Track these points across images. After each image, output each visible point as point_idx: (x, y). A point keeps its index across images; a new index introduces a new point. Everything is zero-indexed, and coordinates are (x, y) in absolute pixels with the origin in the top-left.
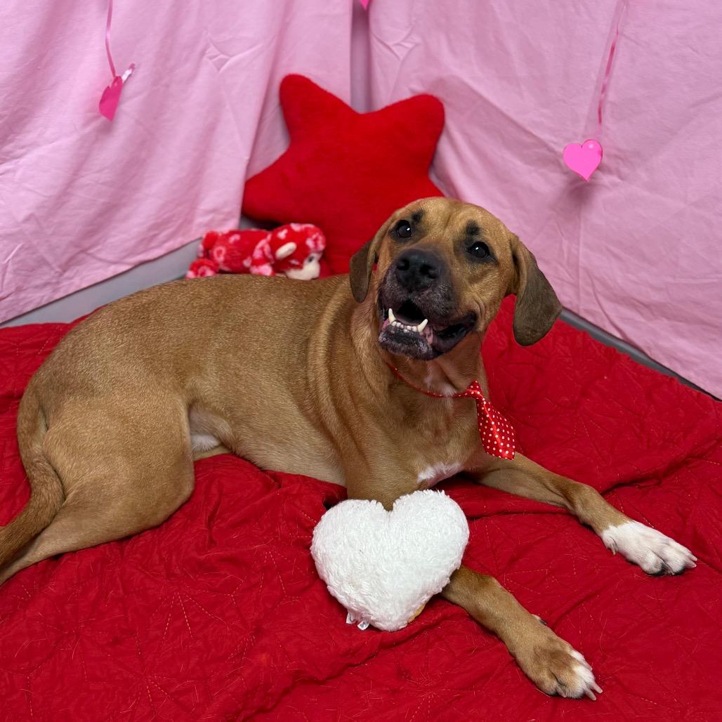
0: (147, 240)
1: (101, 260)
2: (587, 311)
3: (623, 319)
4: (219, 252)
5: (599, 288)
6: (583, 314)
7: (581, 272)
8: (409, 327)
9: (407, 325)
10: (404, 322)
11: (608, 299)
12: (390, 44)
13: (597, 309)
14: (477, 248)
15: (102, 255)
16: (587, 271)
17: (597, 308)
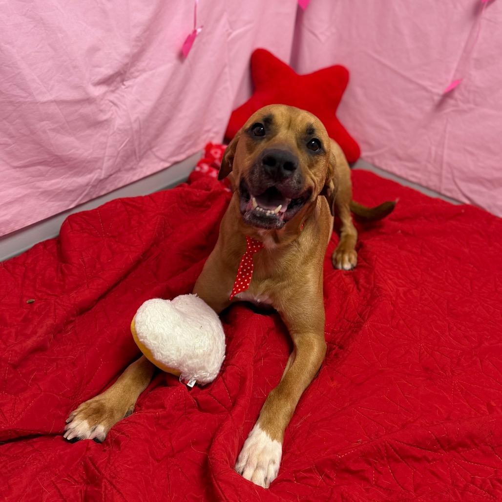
0: (179, 148)
1: (157, 157)
2: (446, 190)
3: (472, 191)
4: (216, 153)
5: (456, 173)
6: (443, 192)
7: (445, 166)
8: (269, 212)
9: (267, 210)
10: (265, 208)
11: (463, 180)
12: (317, 32)
13: (455, 188)
14: (313, 142)
15: (158, 154)
16: (449, 165)
17: (453, 187)
